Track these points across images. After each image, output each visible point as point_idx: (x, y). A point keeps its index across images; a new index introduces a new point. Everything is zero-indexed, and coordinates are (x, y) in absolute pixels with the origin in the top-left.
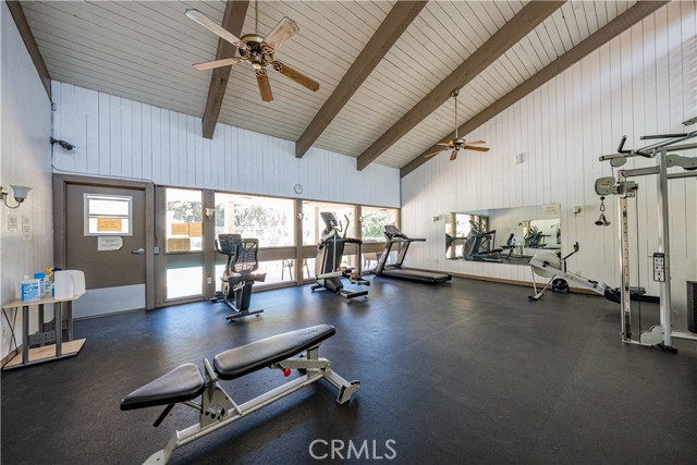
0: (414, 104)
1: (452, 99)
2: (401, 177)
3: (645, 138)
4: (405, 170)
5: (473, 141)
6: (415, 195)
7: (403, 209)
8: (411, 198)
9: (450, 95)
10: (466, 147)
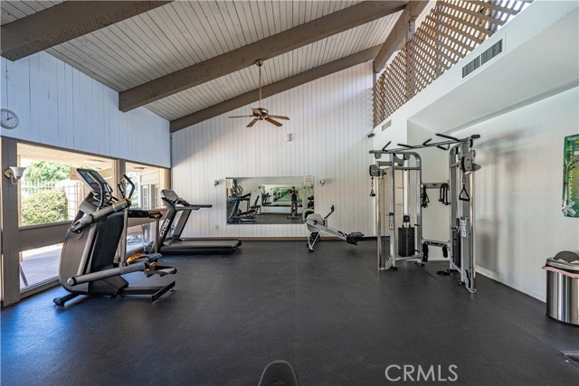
0: (215, 55)
1: (255, 67)
2: (172, 131)
3: (399, 145)
4: (177, 124)
5: (275, 114)
6: (190, 155)
7: (175, 170)
8: (186, 158)
9: (254, 63)
10: (268, 119)
